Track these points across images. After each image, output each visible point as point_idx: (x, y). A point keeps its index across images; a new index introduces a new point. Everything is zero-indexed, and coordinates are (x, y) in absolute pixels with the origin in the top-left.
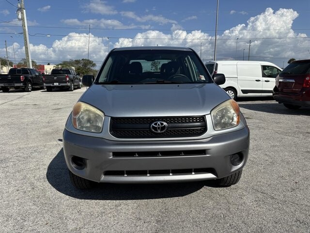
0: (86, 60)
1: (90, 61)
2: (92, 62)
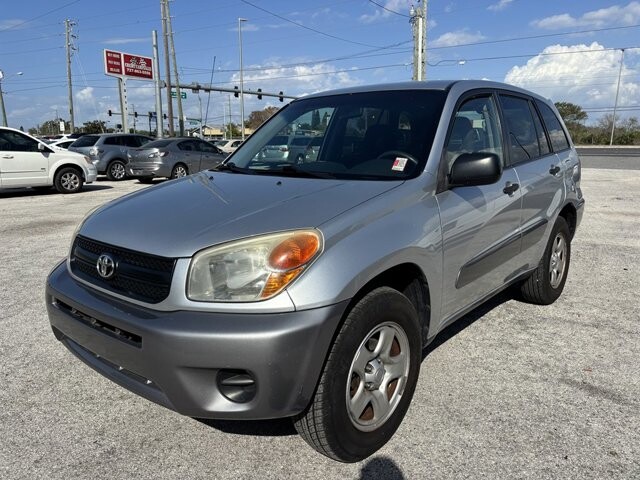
0: (564, 104)
1: (574, 107)
2: (579, 109)
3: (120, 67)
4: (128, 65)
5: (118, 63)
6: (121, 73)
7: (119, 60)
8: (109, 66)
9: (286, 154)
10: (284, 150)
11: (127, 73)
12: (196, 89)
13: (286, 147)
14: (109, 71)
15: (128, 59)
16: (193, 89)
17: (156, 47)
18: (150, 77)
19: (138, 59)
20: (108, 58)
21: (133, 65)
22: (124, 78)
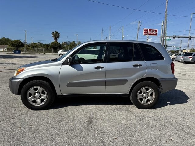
3: (147, 33)
4: (150, 32)
5: (147, 32)
6: (147, 34)
7: (147, 31)
8: (144, 33)
9: (191, 59)
10: (190, 58)
11: (149, 34)
12: (175, 37)
13: (191, 56)
14: (144, 34)
15: (150, 30)
16: (173, 37)
17: (163, 25)
18: (156, 35)
19: (153, 30)
20: (144, 31)
21: (151, 32)
22: (148, 35)
